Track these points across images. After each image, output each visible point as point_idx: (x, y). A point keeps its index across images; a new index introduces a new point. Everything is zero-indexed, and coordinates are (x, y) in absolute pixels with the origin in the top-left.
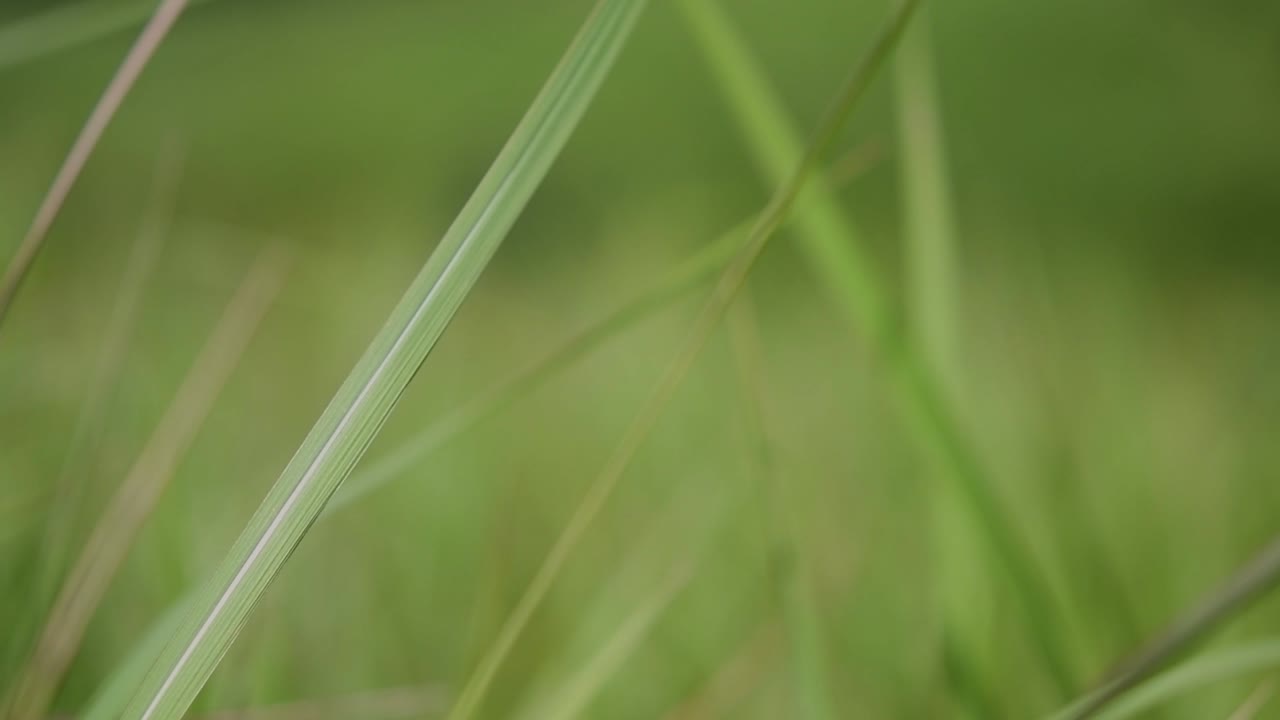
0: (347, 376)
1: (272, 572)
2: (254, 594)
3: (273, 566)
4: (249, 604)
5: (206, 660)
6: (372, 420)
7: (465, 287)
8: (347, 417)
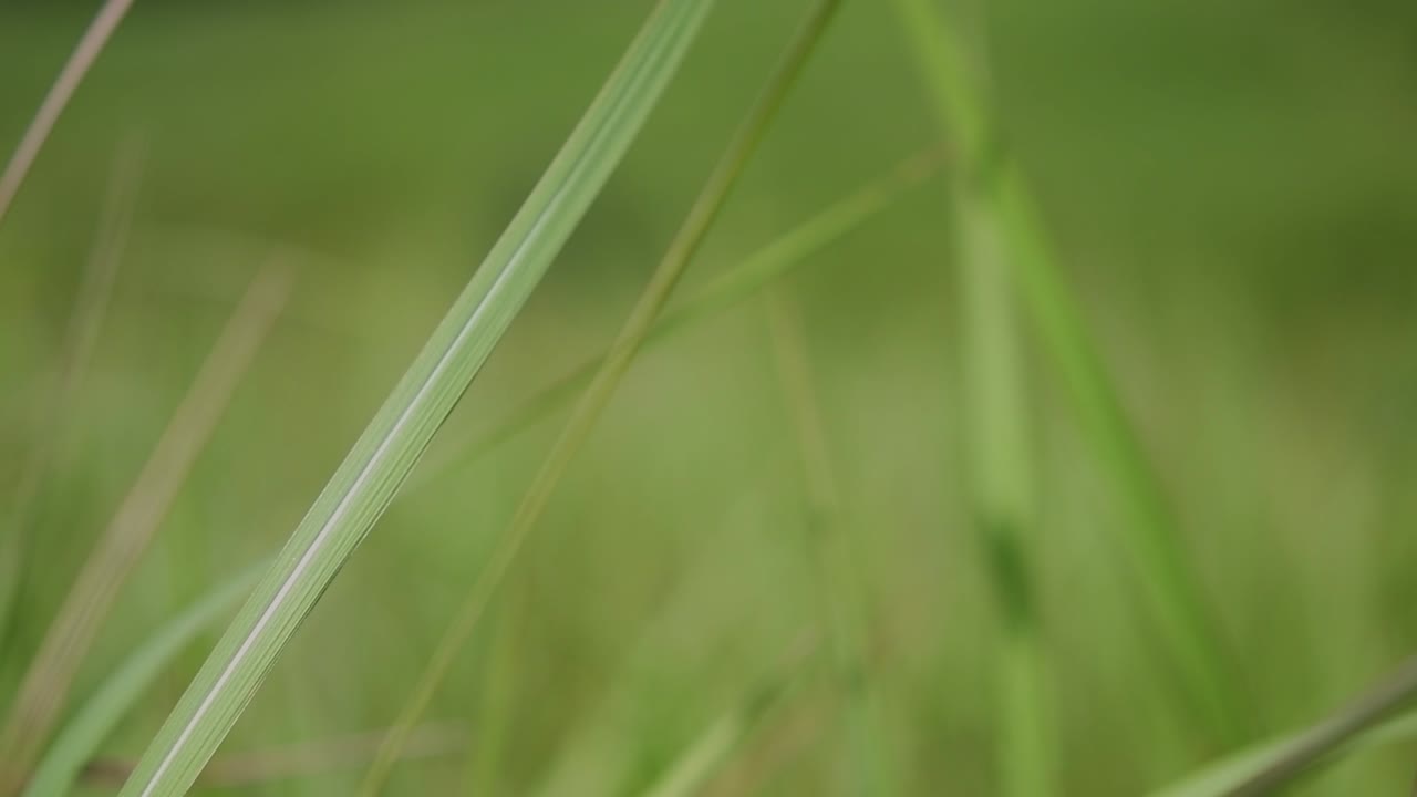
0: (376, 413)
1: (291, 628)
2: (271, 651)
3: (292, 621)
4: (265, 663)
5: (217, 724)
6: (403, 462)
7: (507, 316)
8: (377, 456)
